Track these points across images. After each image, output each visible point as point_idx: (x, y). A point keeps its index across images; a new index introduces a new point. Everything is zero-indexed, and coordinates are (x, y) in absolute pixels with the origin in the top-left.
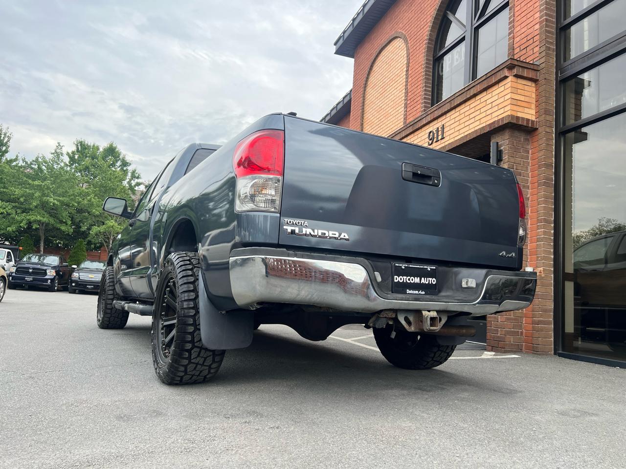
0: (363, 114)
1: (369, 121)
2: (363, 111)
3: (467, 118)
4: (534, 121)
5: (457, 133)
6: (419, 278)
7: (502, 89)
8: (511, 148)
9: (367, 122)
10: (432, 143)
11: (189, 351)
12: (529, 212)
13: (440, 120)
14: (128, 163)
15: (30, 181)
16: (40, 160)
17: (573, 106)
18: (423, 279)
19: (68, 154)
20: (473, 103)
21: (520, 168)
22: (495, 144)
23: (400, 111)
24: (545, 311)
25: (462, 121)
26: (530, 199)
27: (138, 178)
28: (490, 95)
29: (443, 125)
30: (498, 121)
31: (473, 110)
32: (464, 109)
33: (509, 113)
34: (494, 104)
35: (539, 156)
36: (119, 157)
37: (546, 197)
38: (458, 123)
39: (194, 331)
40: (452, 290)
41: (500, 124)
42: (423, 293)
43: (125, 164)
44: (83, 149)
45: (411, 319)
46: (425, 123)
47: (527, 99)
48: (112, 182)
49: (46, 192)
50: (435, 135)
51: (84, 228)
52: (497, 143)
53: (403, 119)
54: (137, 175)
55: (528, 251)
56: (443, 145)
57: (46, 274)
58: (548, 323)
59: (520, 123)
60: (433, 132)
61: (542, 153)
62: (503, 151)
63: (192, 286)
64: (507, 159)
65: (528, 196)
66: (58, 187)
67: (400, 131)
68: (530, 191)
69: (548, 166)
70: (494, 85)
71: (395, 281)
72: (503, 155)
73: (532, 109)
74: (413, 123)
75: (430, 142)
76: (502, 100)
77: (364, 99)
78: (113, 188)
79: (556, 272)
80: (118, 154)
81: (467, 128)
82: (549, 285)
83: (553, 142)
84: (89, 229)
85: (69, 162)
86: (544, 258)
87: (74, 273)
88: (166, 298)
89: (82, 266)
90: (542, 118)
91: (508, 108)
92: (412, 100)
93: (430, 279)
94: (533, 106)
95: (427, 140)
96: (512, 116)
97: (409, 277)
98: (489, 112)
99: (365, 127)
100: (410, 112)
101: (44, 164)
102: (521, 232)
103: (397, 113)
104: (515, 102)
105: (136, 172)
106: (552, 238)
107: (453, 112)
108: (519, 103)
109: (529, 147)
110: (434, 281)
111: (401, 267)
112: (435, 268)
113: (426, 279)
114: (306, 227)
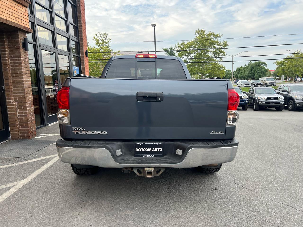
6: (151, 149)
42: (154, 156)
71: (136, 151)
93: (158, 149)
97: (145, 149)
110: (161, 150)
111: (140, 144)
112: (161, 143)
113: (155, 149)
114: (84, 130)
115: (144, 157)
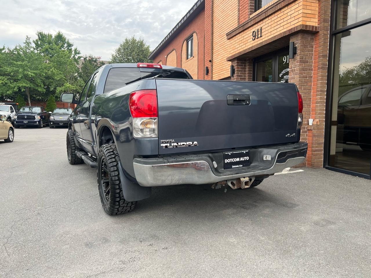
0: (213, 14)
1: (216, 18)
2: (213, 12)
3: (276, 24)
4: (317, 27)
5: (269, 34)
6: (239, 158)
7: (297, 6)
8: (302, 46)
9: (215, 19)
10: (255, 39)
11: (119, 202)
12: (312, 85)
13: (259, 24)
14: (71, 45)
15: (15, 63)
16: (18, 48)
17: (342, 13)
18: (241, 158)
19: (34, 42)
20: (279, 14)
21: (307, 58)
22: (292, 43)
23: (235, 13)
24: (319, 144)
25: (273, 26)
26: (313, 77)
27: (79, 53)
28: (289, 10)
29: (261, 28)
30: (294, 28)
31: (279, 19)
32: (274, 18)
33: (300, 23)
34: (292, 16)
35: (319, 50)
36: (65, 41)
37: (322, 76)
38: (270, 27)
39: (120, 192)
40: (258, 161)
41: (296, 31)
42: (242, 166)
43: (70, 45)
44: (42, 37)
45: (235, 182)
46: (250, 25)
47: (313, 12)
48: (63, 58)
49: (26, 68)
50: (257, 34)
51: (52, 89)
52: (294, 42)
53: (237, 19)
54: (78, 52)
55: (311, 109)
56: (261, 41)
57: (35, 118)
58: (321, 150)
59: (308, 29)
60: (255, 32)
61: (321, 48)
62: (297, 47)
63: (115, 168)
64: (299, 53)
65: (312, 75)
66: (32, 64)
67: (236, 29)
68: (313, 72)
69: (324, 56)
70: (292, 3)
71: (226, 162)
72: (297, 51)
73: (316, 18)
74: (243, 25)
75: (254, 38)
76: (297, 13)
77: (213, 3)
78: (65, 63)
79: (326, 121)
80: (64, 39)
81: (275, 31)
82: (322, 129)
83: (328, 40)
84: (55, 89)
85: (36, 47)
86: (320, 114)
87: (51, 117)
88: (103, 167)
89: (55, 112)
90: (322, 25)
91: (301, 19)
92: (242, 6)
93: (245, 157)
94: (317, 16)
95: (252, 37)
96: (303, 25)
97: (233, 159)
98: (289, 21)
99: (214, 22)
100: (242, 14)
101: (21, 50)
102: (299, 120)
103: (233, 14)
104: (305, 15)
105: (77, 50)
106: (325, 101)
107: (267, 19)
108: (308, 16)
109: (313, 43)
110: (248, 158)
111: (229, 154)
112: (248, 151)
113: (243, 158)
114: (173, 143)
115: (234, 168)
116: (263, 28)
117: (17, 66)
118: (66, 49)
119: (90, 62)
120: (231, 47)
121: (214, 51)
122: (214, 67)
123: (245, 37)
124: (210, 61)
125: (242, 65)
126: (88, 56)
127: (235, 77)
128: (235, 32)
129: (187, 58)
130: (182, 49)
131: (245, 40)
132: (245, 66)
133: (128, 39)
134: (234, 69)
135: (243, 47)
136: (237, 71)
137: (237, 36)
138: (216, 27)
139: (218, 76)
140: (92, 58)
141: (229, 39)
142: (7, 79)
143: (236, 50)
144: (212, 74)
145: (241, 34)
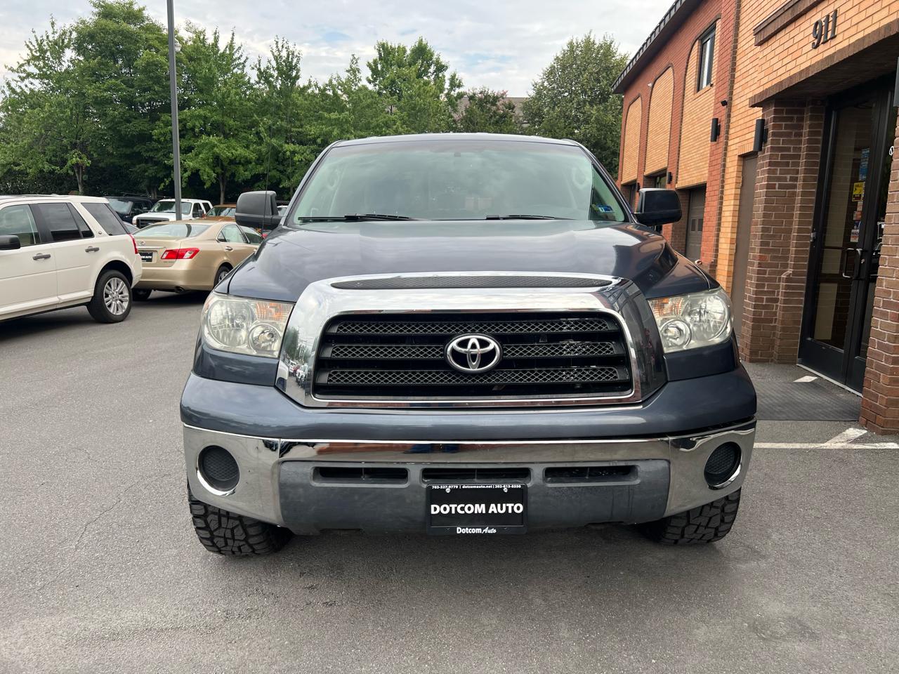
10: (817, 46)
14: (444, 66)
15: (326, 115)
16: (334, 82)
19: (369, 65)
27: (459, 86)
29: (836, 11)
36: (431, 59)
38: (856, 10)
43: (441, 68)
44: (387, 54)
46: (808, 5)
49: (345, 127)
50: (824, 29)
54: (458, 82)
56: (832, 51)
60: (822, 23)
66: (360, 117)
74: (791, 4)
75: (816, 42)
80: (430, 55)
81: (868, 22)
85: (372, 76)
101: (340, 87)
105: (457, 77)
116: (841, 11)
117: (330, 122)
118: (433, 76)
119: (481, 105)
120: (764, 67)
121: (737, 75)
122: (733, 120)
123: (797, 39)
124: (724, 103)
125: (793, 117)
126: (478, 91)
127: (767, 152)
128: (772, 24)
129: (699, 88)
130: (688, 63)
131: (795, 48)
132: (801, 119)
133: (574, 41)
134: (767, 130)
135: (789, 66)
136: (774, 134)
137: (779, 36)
138: (748, 6)
139: (740, 144)
140: (487, 96)
141: (760, 44)
142: (310, 150)
143: (774, 75)
144: (727, 138)
145: (788, 30)
